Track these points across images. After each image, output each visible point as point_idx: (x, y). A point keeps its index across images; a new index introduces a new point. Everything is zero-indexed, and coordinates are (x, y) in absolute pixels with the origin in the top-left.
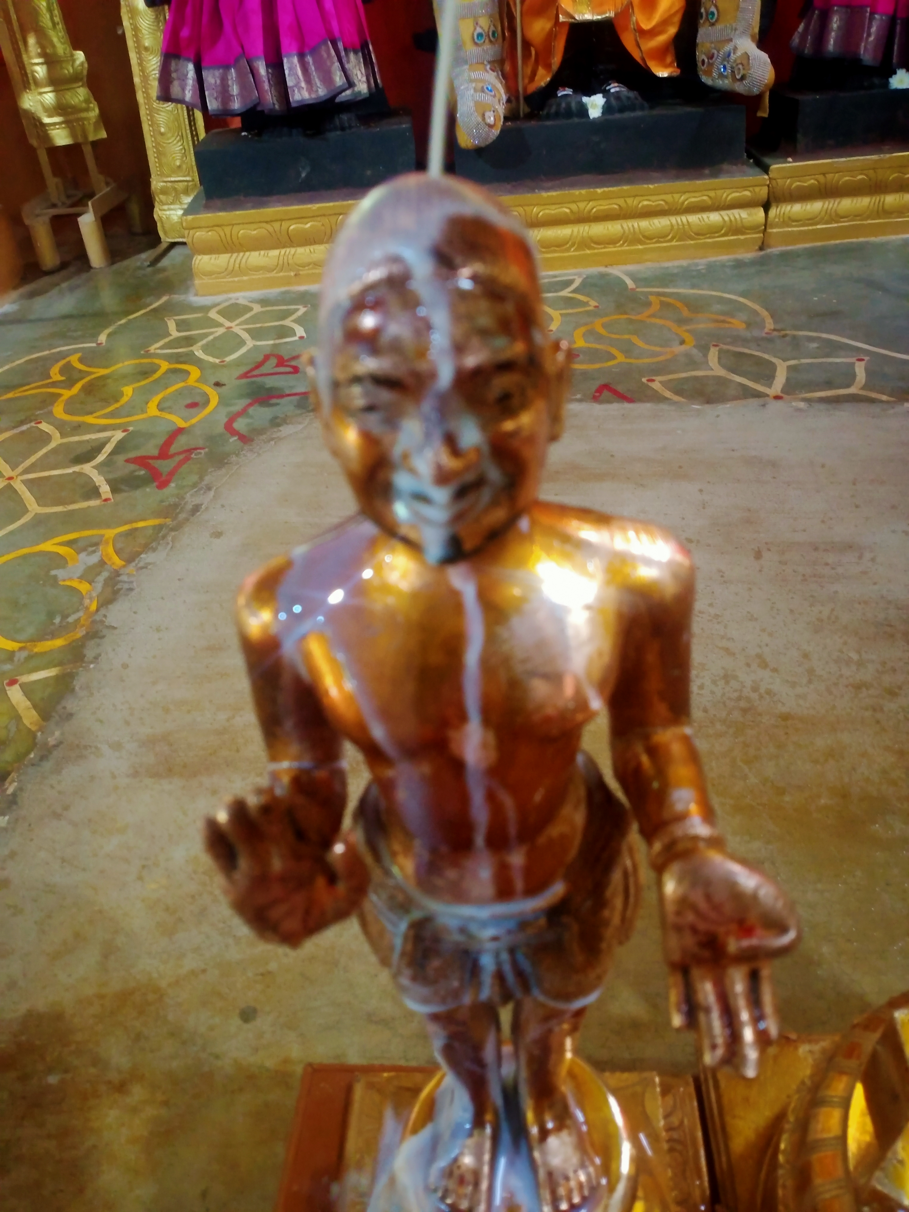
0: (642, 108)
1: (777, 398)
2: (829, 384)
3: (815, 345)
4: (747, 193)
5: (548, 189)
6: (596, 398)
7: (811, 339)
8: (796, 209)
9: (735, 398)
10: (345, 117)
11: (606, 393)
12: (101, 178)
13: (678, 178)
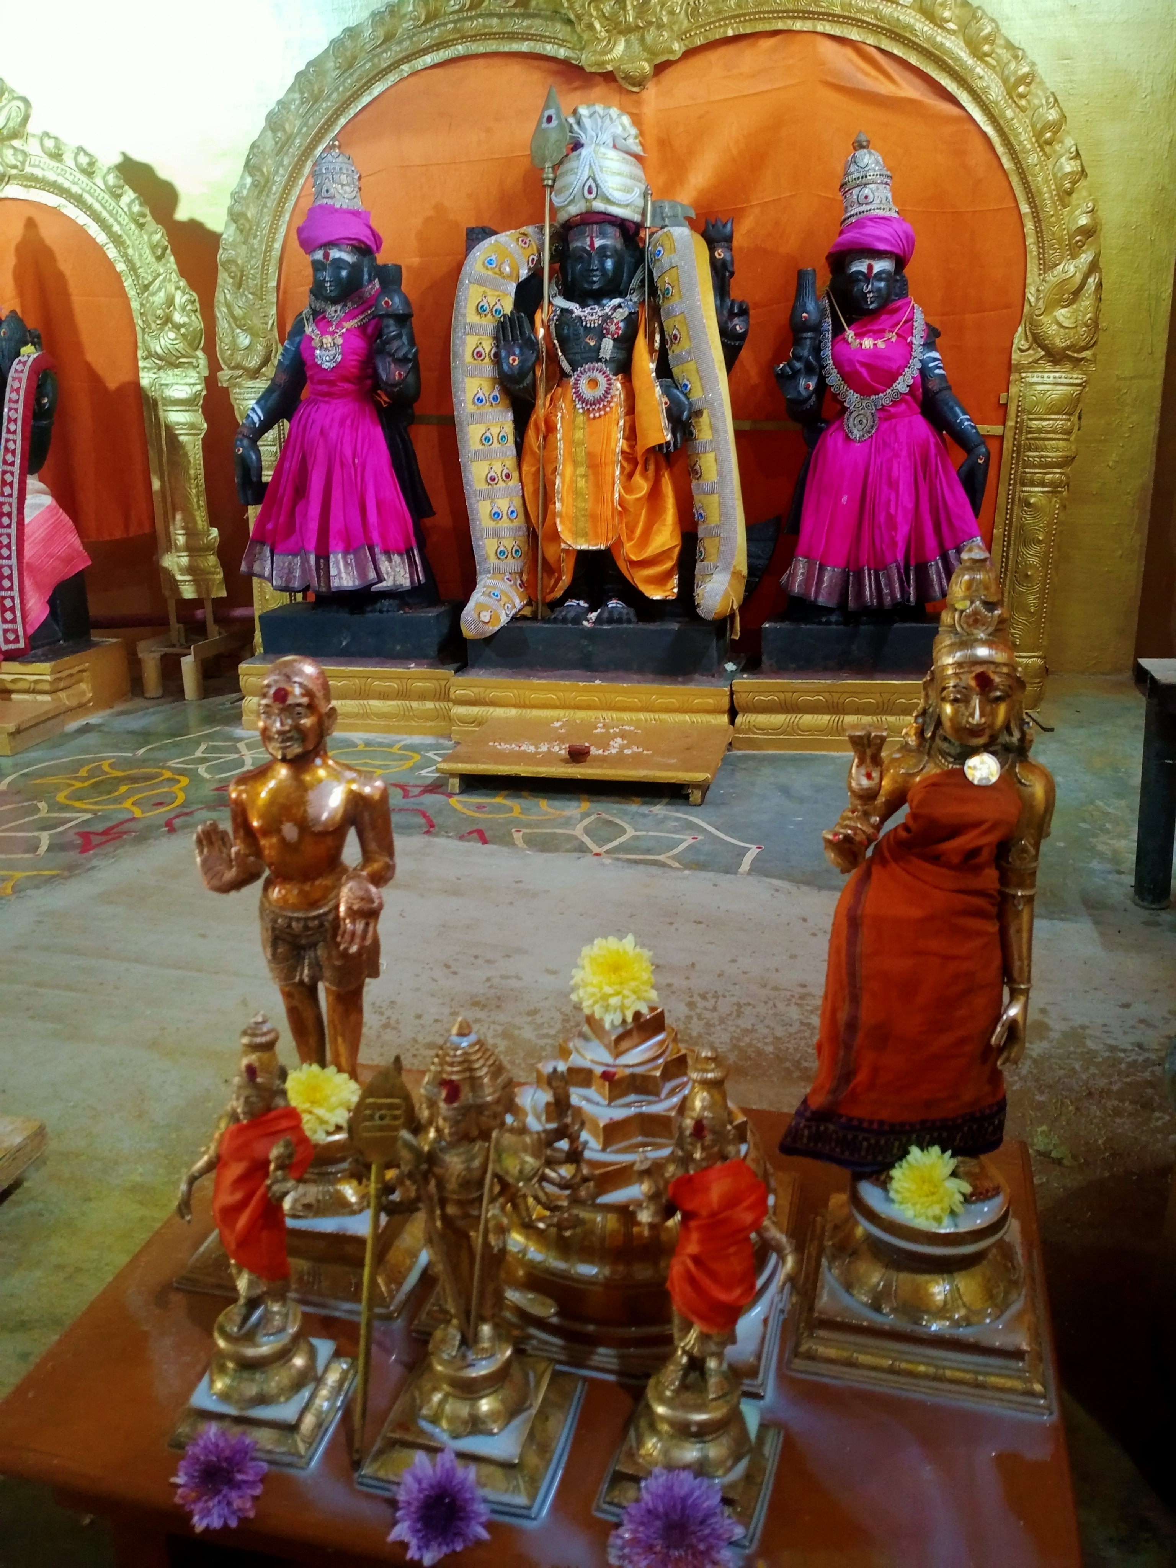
0: (629, 621)
1: (597, 854)
2: (648, 851)
3: (676, 824)
4: (711, 701)
5: (540, 678)
6: (461, 838)
7: (677, 819)
8: (762, 719)
9: (568, 851)
10: (386, 603)
11: (475, 835)
12: (217, 628)
13: (653, 681)
